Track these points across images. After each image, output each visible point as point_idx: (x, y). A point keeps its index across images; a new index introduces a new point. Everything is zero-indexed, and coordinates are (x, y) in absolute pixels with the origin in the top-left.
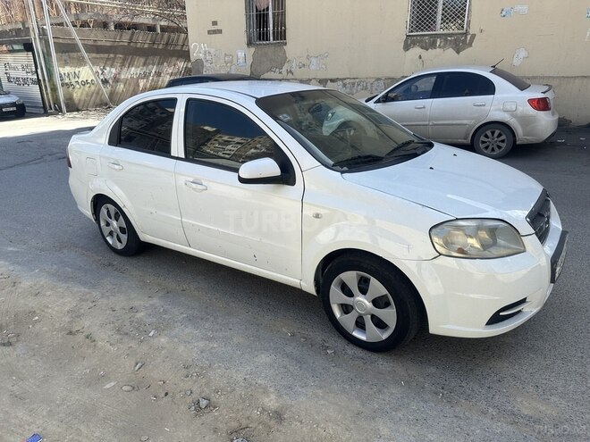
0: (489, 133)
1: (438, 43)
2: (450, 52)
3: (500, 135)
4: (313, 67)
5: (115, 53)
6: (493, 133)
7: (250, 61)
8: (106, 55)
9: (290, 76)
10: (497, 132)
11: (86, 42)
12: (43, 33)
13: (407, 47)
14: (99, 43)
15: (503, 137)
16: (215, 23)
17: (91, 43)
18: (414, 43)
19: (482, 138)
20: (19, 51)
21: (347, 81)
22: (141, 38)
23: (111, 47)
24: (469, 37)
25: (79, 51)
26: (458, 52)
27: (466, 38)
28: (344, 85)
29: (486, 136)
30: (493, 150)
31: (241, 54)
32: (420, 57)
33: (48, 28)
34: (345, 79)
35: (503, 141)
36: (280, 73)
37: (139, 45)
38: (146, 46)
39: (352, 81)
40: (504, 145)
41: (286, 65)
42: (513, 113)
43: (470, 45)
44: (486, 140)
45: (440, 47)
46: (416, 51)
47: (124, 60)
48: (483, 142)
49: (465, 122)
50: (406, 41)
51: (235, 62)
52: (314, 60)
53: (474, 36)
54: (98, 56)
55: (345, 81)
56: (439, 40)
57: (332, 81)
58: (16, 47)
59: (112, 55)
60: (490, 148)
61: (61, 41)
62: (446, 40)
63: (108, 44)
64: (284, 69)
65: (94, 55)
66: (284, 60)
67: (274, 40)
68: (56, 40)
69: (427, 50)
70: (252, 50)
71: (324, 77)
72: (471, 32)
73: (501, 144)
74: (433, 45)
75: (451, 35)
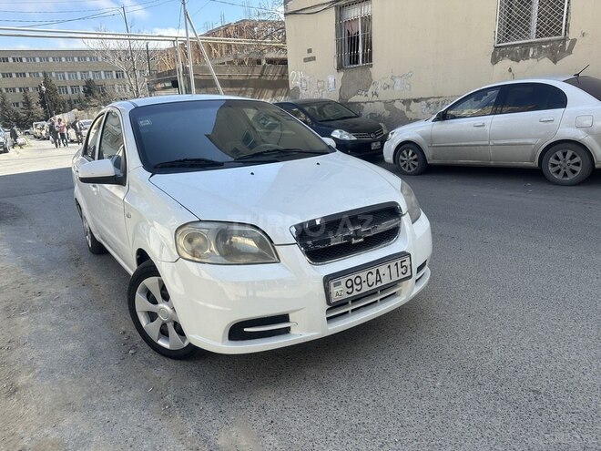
0: (559, 154)
1: (531, 53)
2: (546, 62)
3: (573, 157)
4: (397, 88)
5: (247, 87)
6: (565, 154)
7: (339, 84)
8: (239, 89)
9: (375, 98)
10: (570, 153)
11: (222, 77)
12: (186, 71)
13: (495, 60)
14: (234, 78)
15: (578, 159)
16: (310, 51)
17: (226, 78)
18: (503, 55)
19: (552, 160)
20: (169, 88)
21: (431, 100)
22: (271, 71)
23: (243, 81)
24: (568, 43)
25: (216, 86)
26: (555, 62)
27: (564, 44)
28: (428, 105)
29: (557, 158)
30: (565, 175)
31: (331, 80)
32: (510, 70)
33: (190, 66)
34: (429, 98)
35: (578, 164)
36: (366, 95)
37: (268, 78)
38: (276, 78)
39: (436, 100)
40: (578, 169)
41: (372, 86)
42: (588, 130)
43: (570, 52)
44: (556, 162)
45: (533, 57)
46: (506, 63)
47: (255, 92)
48: (554, 165)
49: (530, 141)
50: (494, 54)
51: (326, 88)
52: (398, 80)
53: (574, 41)
54: (232, 89)
55: (429, 101)
56: (531, 50)
57: (416, 101)
58: (167, 85)
59: (244, 89)
60: (562, 172)
61: (200, 77)
62: (540, 49)
63: (241, 78)
64: (370, 91)
65: (228, 89)
66: (370, 82)
67: (363, 62)
68: (196, 77)
69: (518, 61)
70: (342, 74)
71: (408, 98)
72: (571, 36)
73: (575, 168)
74: (525, 56)
75: (546, 43)
